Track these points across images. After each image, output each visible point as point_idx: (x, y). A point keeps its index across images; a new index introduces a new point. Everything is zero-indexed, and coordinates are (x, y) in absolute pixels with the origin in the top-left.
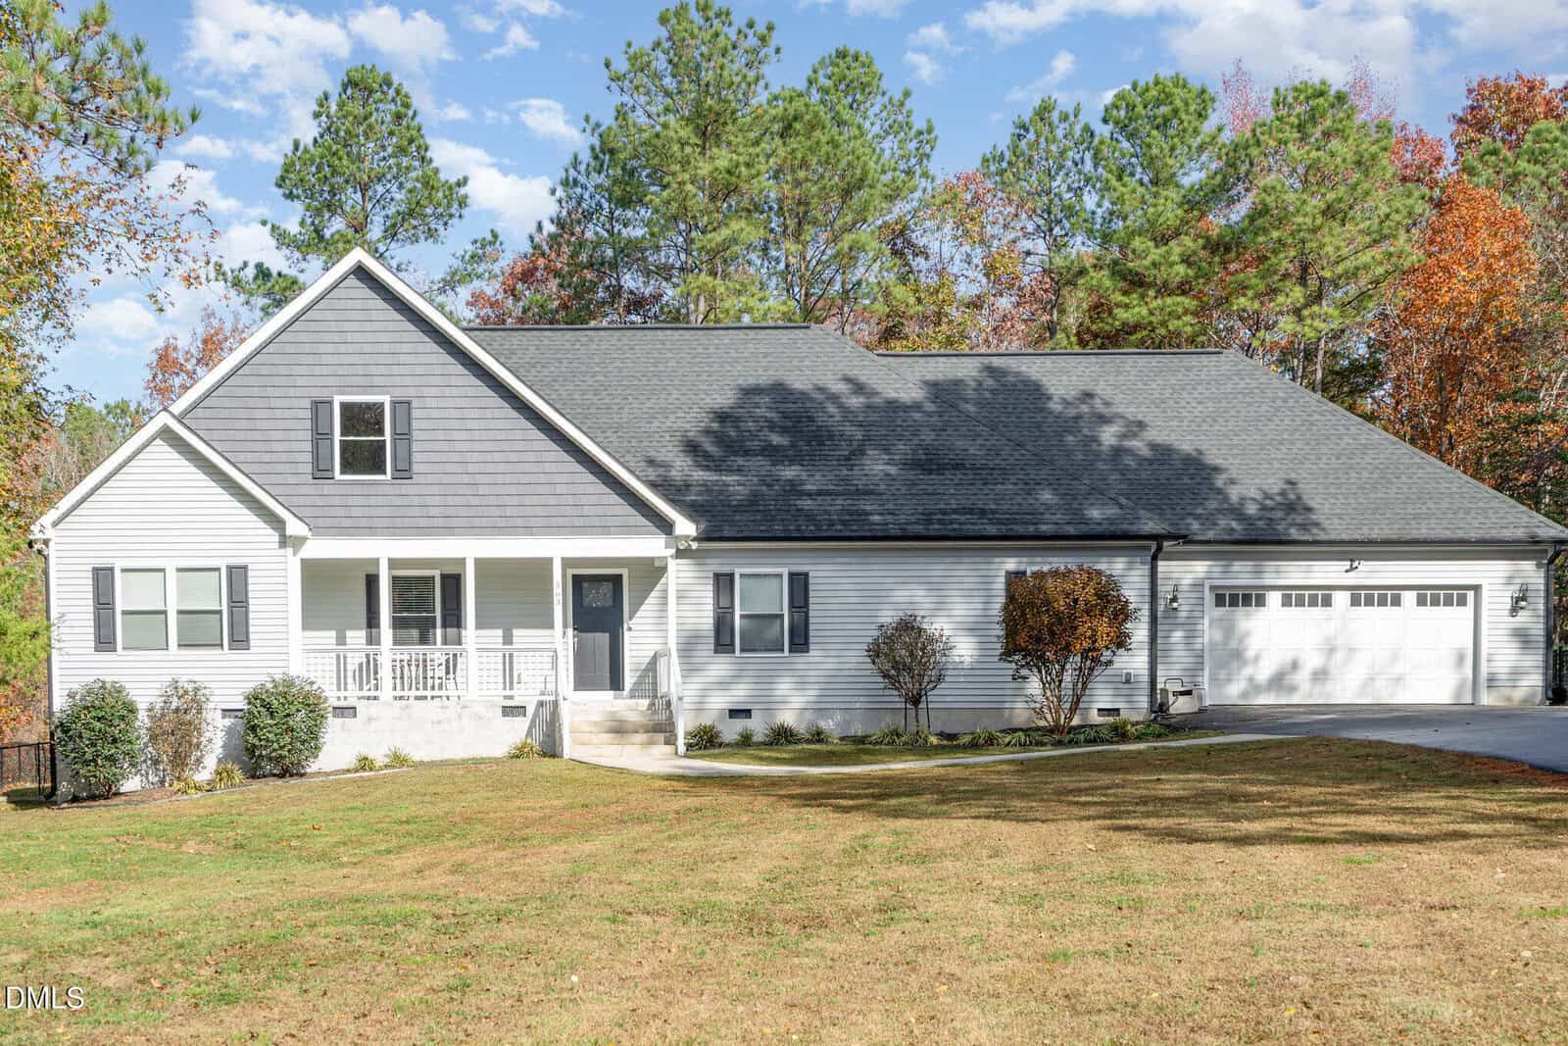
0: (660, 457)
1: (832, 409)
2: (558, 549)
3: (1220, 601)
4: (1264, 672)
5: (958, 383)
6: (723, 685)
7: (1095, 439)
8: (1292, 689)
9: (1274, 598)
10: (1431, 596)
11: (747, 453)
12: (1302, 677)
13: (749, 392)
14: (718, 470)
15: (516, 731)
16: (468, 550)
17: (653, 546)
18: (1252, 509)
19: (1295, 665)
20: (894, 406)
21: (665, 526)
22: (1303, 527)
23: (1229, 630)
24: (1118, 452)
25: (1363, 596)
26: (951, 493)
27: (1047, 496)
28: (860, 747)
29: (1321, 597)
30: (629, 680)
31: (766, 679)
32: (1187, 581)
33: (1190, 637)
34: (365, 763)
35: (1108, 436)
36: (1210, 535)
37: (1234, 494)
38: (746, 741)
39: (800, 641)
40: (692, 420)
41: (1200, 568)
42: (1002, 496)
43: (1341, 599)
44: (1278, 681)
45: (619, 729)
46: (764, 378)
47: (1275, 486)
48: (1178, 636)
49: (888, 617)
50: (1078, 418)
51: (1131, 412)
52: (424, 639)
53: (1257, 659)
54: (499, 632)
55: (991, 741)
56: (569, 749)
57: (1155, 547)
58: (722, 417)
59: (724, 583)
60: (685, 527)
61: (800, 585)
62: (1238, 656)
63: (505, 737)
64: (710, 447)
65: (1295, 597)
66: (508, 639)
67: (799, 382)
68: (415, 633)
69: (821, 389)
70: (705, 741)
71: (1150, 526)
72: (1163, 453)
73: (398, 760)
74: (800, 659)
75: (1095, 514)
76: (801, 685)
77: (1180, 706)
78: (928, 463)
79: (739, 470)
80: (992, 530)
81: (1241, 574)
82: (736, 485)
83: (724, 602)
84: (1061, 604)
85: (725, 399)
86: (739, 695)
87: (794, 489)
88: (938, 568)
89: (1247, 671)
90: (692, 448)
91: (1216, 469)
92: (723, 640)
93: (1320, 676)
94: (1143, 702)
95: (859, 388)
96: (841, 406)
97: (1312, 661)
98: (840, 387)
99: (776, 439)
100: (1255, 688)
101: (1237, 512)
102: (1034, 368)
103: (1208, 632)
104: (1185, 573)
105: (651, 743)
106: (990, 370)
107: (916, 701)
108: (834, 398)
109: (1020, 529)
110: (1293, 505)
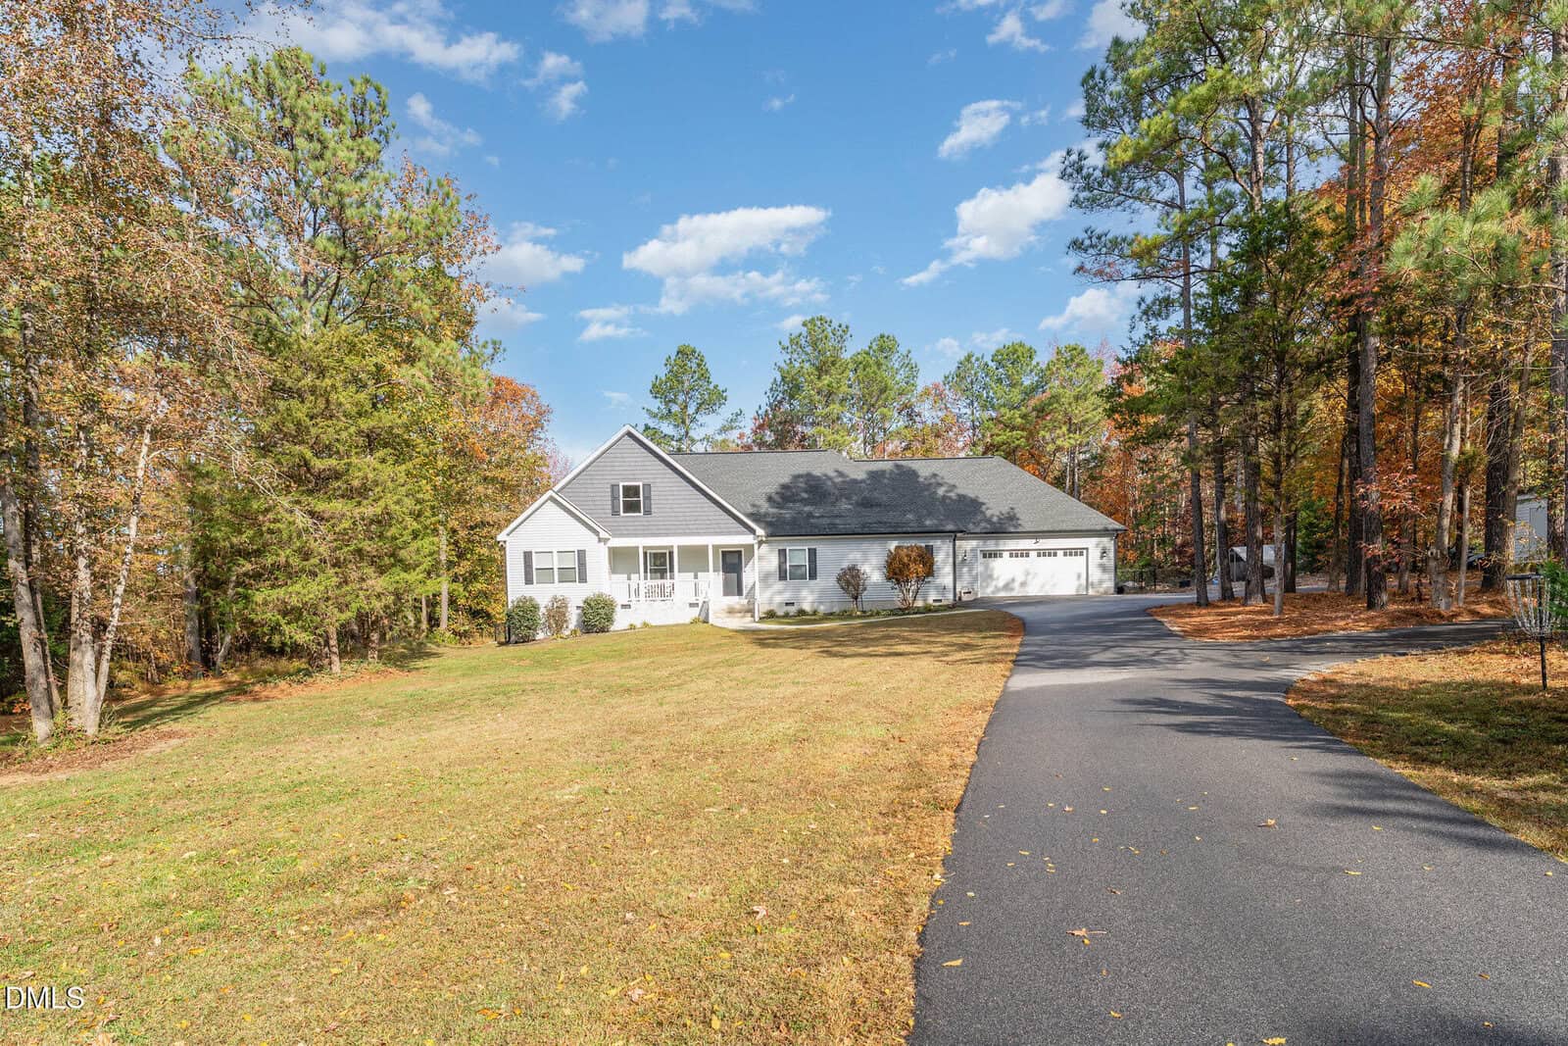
0: (757, 503)
1: (829, 483)
2: (710, 541)
3: (985, 556)
4: (1001, 584)
5: (883, 472)
6: (780, 592)
7: (935, 493)
8: (1012, 589)
9: (1006, 555)
10: (1069, 552)
11: (794, 501)
12: (1016, 585)
13: (796, 477)
14: (781, 508)
15: (695, 612)
16: (675, 542)
17: (748, 539)
18: (995, 519)
19: (1013, 580)
20: (855, 482)
21: (753, 531)
22: (1016, 527)
23: (987, 567)
24: (944, 497)
25: (1042, 553)
26: (872, 516)
27: (910, 516)
28: (829, 616)
29: (1025, 554)
30: (745, 592)
31: (798, 590)
32: (968, 548)
33: (970, 571)
34: (632, 627)
35: (941, 491)
36: (978, 530)
37: (988, 513)
38: (786, 615)
39: (813, 576)
40: (772, 488)
41: (974, 543)
42: (891, 517)
43: (1033, 554)
44: (1007, 587)
45: (731, 611)
46: (802, 471)
47: (1005, 510)
48: (965, 569)
49: (845, 565)
50: (930, 484)
51: (951, 482)
52: (662, 578)
53: (998, 579)
54: (692, 574)
55: (878, 613)
56: (711, 621)
57: (954, 535)
58: (784, 487)
59: (782, 553)
60: (760, 532)
61: (813, 553)
62: (990, 577)
63: (689, 615)
64: (777, 498)
65: (1015, 554)
66: (696, 577)
67: (817, 473)
68: (659, 575)
69: (826, 475)
70: (771, 615)
71: (950, 527)
72: (962, 498)
73: (645, 625)
74: (813, 582)
75: (928, 523)
76: (812, 592)
77: (965, 598)
78: (867, 504)
79: (791, 508)
80: (888, 530)
81: (991, 545)
82: (787, 514)
83: (782, 560)
84: (906, 560)
85: (786, 480)
86: (787, 596)
87: (810, 515)
88: (865, 546)
89: (994, 583)
90: (770, 499)
91: (984, 504)
92: (782, 577)
93: (1023, 584)
94: (951, 597)
95: (840, 474)
96: (833, 482)
97: (1020, 579)
98: (832, 474)
99: (805, 495)
100: (998, 590)
101: (989, 521)
102: (915, 465)
103: (979, 569)
104: (967, 545)
105: (744, 617)
106: (897, 466)
107: (856, 598)
108: (830, 478)
109: (900, 530)
110: (1012, 518)
